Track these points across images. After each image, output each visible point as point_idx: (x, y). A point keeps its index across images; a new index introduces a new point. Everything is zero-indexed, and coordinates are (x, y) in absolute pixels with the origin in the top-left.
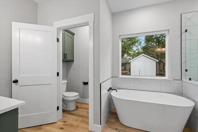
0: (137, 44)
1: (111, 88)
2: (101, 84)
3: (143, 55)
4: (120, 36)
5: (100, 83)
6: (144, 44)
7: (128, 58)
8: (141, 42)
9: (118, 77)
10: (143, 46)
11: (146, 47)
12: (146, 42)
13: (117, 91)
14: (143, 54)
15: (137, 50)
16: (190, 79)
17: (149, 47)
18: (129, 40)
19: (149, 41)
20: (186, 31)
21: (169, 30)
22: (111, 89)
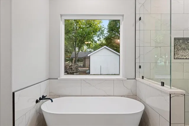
0: (98, 33)
1: (45, 97)
2: (14, 94)
3: (105, 48)
4: (61, 16)
5: (13, 91)
6: (107, 34)
7: (89, 50)
8: (103, 31)
9: (58, 78)
10: (106, 36)
11: (109, 37)
12: (108, 32)
13: (52, 101)
14: (105, 46)
15: (98, 40)
16: (143, 78)
17: (113, 37)
18: (89, 27)
19: (113, 30)
20: (140, 19)
21: (123, 16)
22: (43, 98)
